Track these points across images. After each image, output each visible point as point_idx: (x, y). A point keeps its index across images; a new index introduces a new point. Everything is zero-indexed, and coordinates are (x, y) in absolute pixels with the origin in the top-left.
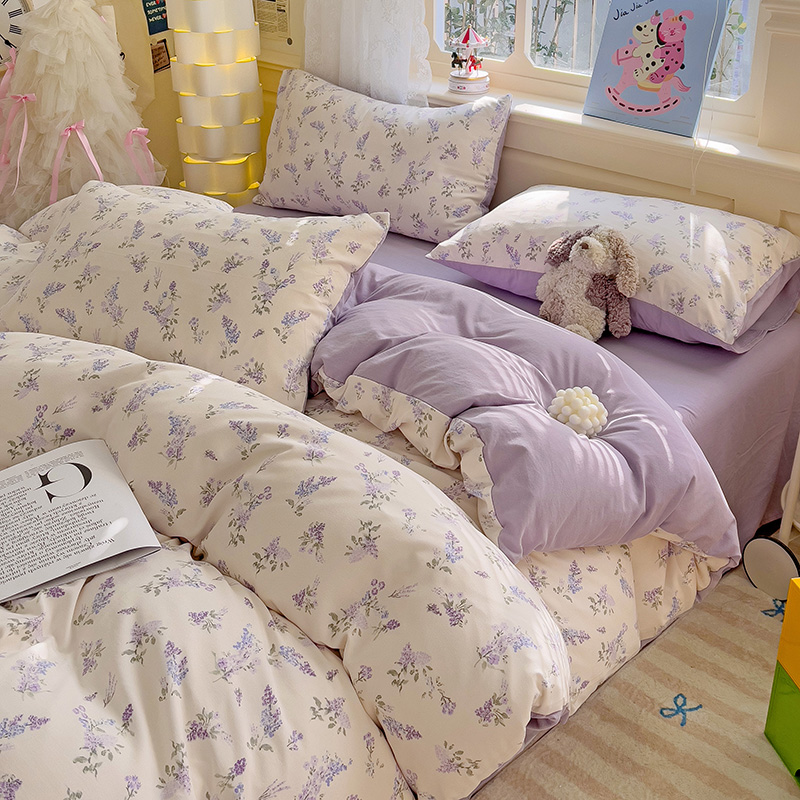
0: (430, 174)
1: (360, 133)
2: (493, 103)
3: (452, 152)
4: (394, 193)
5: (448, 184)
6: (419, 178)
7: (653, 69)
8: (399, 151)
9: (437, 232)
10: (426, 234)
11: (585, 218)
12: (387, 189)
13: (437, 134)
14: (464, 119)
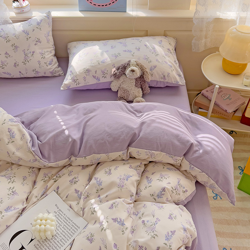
0: (33, 52)
2: (45, 16)
3: (39, 41)
4: (21, 64)
5: (42, 54)
6: (30, 55)
8: (16, 47)
9: (45, 73)
10: (40, 75)
11: (116, 56)
12: (17, 64)
13: (29, 36)
14: (38, 26)
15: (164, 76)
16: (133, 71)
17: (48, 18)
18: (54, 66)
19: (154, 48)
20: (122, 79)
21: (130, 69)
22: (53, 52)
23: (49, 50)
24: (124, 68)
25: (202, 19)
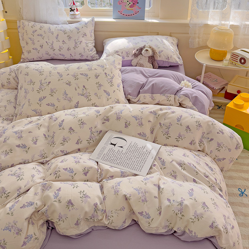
0: (81, 42)
1: (55, 35)
2: (91, 20)
3: (85, 35)
4: (72, 49)
5: (86, 44)
6: (78, 43)
7: (130, 5)
8: (69, 38)
9: (87, 57)
10: (84, 58)
11: (136, 44)
12: (70, 48)
13: (79, 31)
14: (85, 25)
15: (168, 57)
16: (147, 50)
17: (93, 21)
18: (94, 52)
19: (162, 41)
20: (140, 57)
21: (145, 49)
22: (94, 44)
23: (91, 42)
24: (141, 49)
25: (196, 24)
